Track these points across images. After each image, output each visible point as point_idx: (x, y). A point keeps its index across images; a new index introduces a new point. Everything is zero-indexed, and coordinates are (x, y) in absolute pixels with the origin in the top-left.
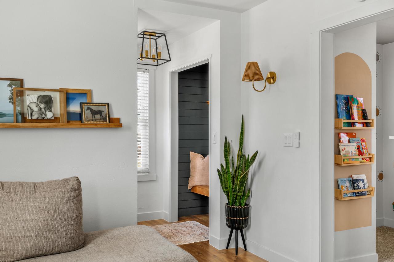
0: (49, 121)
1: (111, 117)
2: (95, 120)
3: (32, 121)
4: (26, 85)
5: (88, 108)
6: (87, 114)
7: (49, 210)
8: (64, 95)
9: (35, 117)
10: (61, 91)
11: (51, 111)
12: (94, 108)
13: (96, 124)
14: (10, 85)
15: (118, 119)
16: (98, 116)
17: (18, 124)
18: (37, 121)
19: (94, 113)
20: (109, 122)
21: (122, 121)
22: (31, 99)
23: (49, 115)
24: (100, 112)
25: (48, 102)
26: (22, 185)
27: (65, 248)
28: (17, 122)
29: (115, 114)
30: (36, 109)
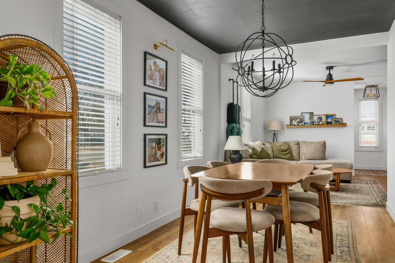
0: (321, 125)
1: (342, 123)
2: (336, 124)
3: (316, 125)
4: (314, 114)
5: (334, 120)
6: (333, 122)
7: (315, 148)
8: (326, 117)
9: (316, 124)
10: (325, 115)
11: (321, 122)
12: (336, 120)
13: (336, 125)
14: (309, 114)
15: (346, 123)
16: (338, 123)
17: (311, 126)
18: (317, 125)
19: (336, 122)
20: (342, 124)
21: (348, 124)
22: (315, 118)
23: (321, 123)
24: (338, 121)
25: (320, 119)
26: (309, 142)
27: (319, 159)
28: (311, 125)
29: (344, 122)
30: (317, 121)
